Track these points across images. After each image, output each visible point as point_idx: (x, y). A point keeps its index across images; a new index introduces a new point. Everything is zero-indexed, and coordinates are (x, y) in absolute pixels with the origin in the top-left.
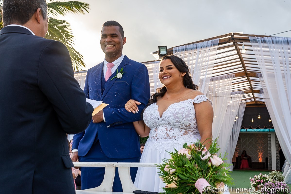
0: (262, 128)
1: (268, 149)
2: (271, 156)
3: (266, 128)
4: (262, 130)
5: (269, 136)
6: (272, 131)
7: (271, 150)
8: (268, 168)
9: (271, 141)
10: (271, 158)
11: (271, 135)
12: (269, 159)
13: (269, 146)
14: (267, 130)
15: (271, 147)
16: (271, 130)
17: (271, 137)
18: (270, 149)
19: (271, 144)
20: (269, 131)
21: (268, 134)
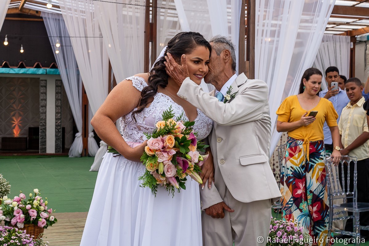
0: (32, 66)
1: (40, 110)
2: (46, 125)
3: (38, 67)
4: (31, 70)
5: (42, 83)
6: (51, 73)
7: (45, 113)
8: (39, 149)
9: (46, 93)
10: (45, 129)
11: (46, 80)
12: (40, 131)
13: (42, 103)
14: (41, 71)
15: (45, 106)
16: (50, 71)
17: (46, 87)
18: (45, 111)
19: (46, 100)
20: (46, 74)
21: (41, 79)
